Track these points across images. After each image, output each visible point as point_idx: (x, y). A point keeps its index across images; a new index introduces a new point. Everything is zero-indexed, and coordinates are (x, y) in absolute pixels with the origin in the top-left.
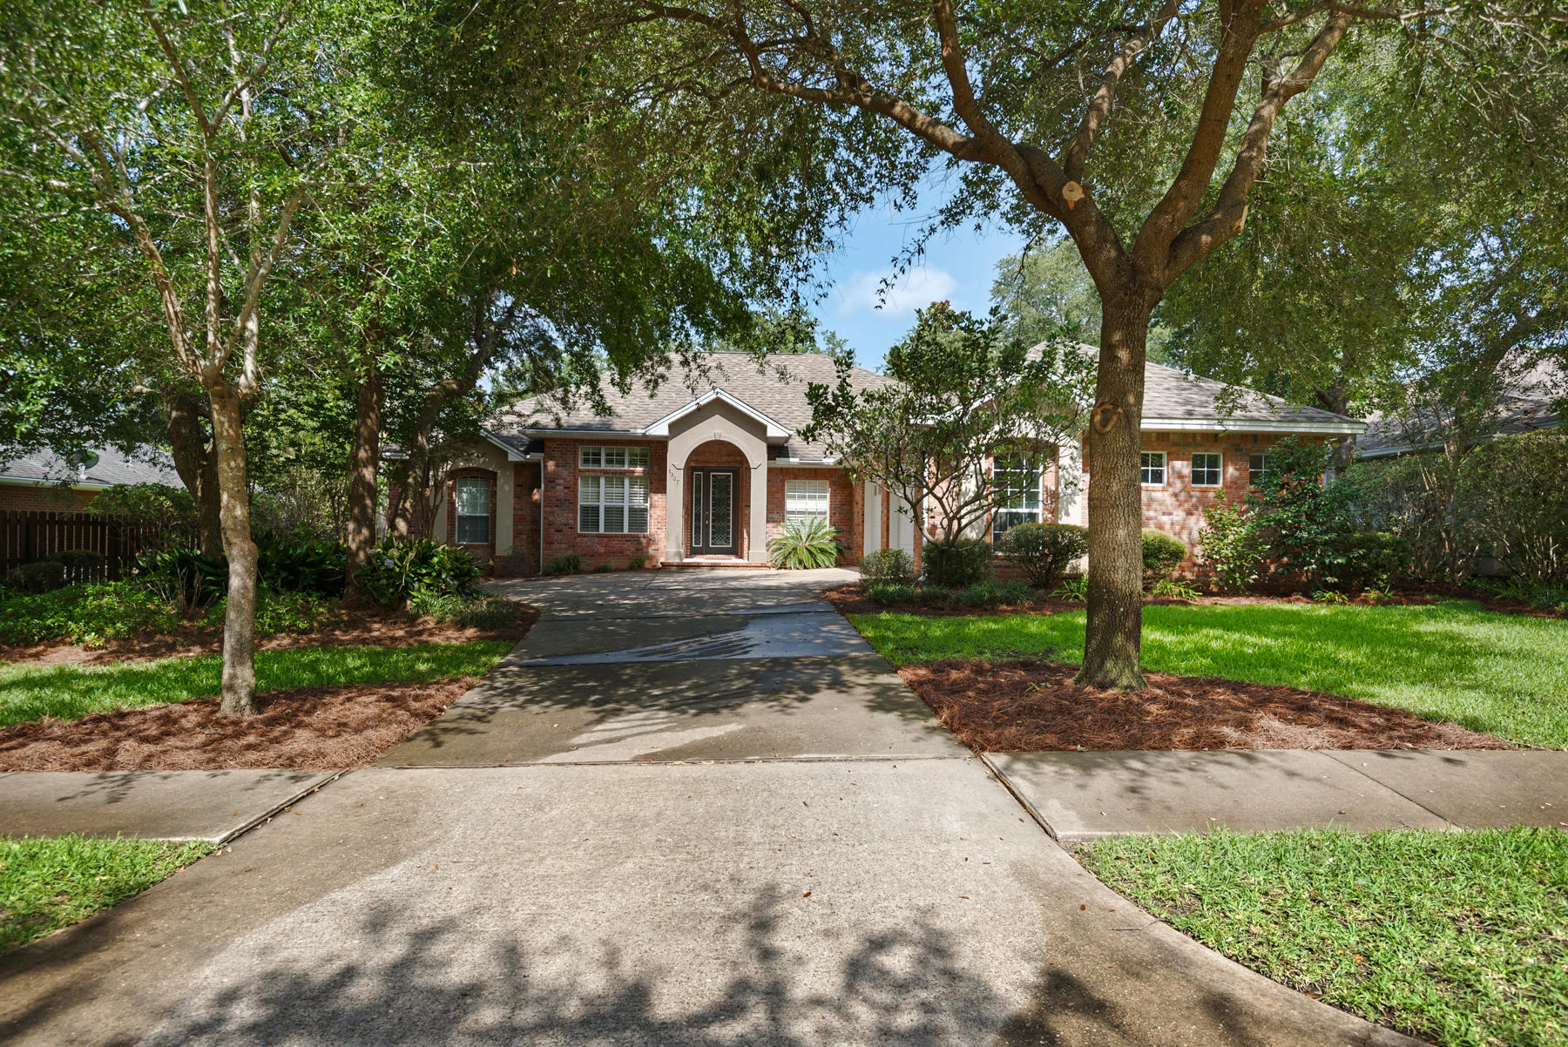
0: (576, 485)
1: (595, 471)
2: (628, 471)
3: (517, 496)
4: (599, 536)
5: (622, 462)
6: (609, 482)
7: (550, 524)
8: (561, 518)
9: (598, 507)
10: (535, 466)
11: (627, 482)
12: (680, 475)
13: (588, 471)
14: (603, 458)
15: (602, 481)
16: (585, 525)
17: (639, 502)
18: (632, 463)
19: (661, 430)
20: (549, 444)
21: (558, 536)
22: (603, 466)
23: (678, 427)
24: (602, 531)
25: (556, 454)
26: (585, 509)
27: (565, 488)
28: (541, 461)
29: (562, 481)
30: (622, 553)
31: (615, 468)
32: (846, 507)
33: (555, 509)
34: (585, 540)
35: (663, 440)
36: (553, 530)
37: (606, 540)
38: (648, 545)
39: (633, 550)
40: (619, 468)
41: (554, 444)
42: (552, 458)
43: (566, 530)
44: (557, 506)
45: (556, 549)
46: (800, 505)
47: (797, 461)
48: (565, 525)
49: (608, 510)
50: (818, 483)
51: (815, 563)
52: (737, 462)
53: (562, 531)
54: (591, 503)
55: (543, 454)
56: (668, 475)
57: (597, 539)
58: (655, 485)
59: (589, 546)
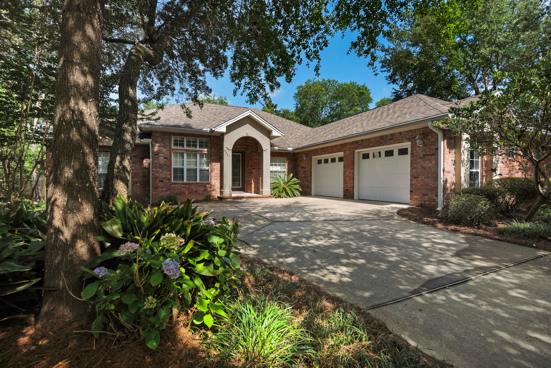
0: (171, 156)
1: (181, 150)
2: (199, 151)
4: (184, 184)
5: (195, 146)
6: (188, 155)
7: (156, 178)
8: (162, 174)
9: (183, 169)
10: (147, 146)
11: (198, 156)
12: (230, 153)
13: (178, 149)
14: (185, 143)
15: (185, 155)
16: (176, 178)
17: (205, 167)
18: (201, 146)
19: (222, 129)
20: (154, 134)
21: (160, 184)
22: (185, 147)
23: (230, 128)
24: (185, 181)
25: (159, 140)
26: (175, 169)
27: (164, 158)
28: (150, 143)
29: (163, 155)
30: (197, 192)
31: (192, 148)
32: (294, 169)
33: (159, 169)
34: (176, 186)
35: (223, 134)
36: (158, 181)
37: (188, 185)
38: (210, 188)
39: (202, 190)
40: (194, 149)
41: (158, 135)
42: (157, 142)
43: (165, 181)
44: (160, 168)
45: (160, 191)
46: (274, 168)
47: (277, 148)
48: (165, 178)
49: (188, 170)
50: (282, 159)
51: (293, 194)
52: (244, 149)
53: (163, 181)
54: (179, 166)
55: (151, 140)
56: (224, 153)
57: (183, 185)
58: (213, 158)
59: (178, 189)
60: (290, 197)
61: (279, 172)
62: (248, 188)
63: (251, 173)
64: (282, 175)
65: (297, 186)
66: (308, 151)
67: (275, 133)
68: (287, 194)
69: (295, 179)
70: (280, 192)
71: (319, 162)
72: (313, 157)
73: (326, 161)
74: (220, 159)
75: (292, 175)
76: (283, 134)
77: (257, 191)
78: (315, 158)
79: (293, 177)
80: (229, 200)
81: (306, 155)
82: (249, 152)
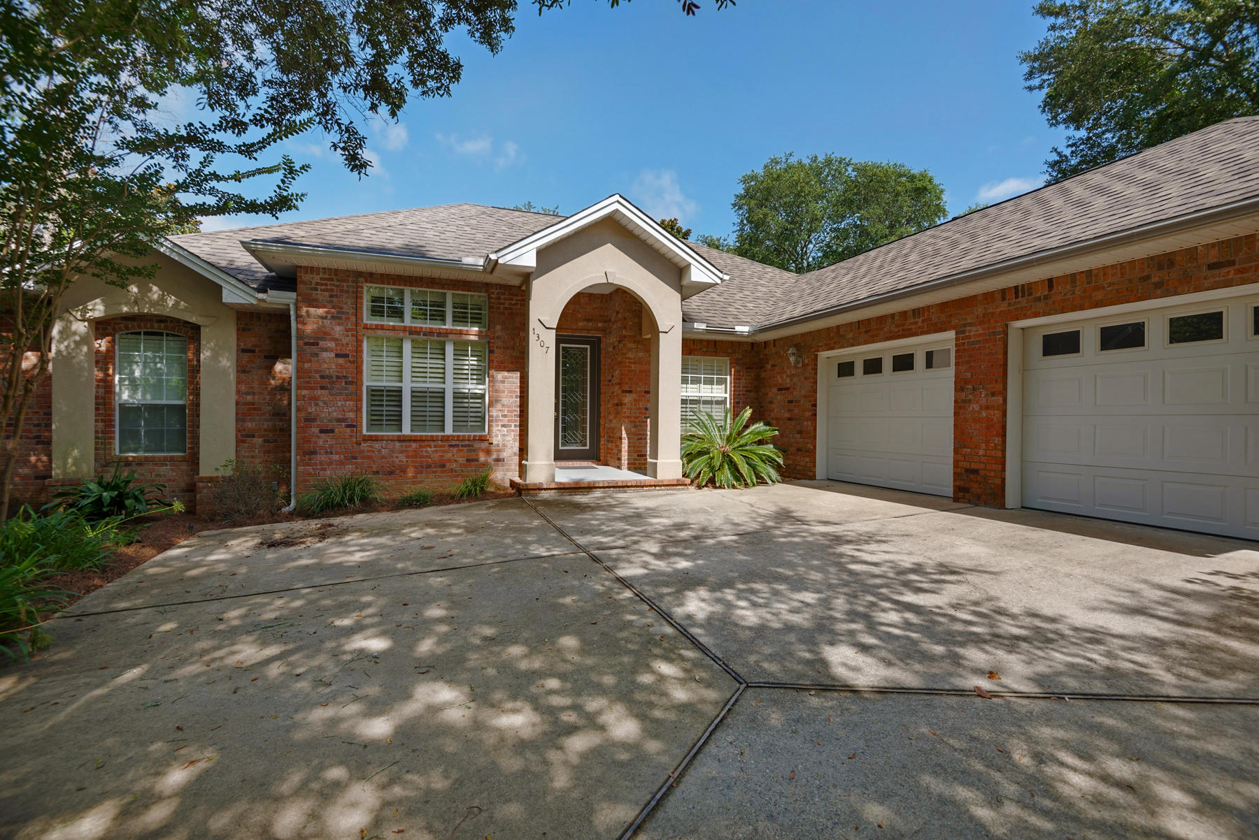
0: (359, 351)
1: (394, 328)
2: (452, 332)
3: (242, 370)
4: (402, 439)
5: (441, 317)
6: (419, 349)
7: (310, 420)
8: (330, 408)
9: (400, 391)
10: (282, 317)
11: (450, 349)
12: (550, 338)
13: (382, 327)
14: (408, 308)
15: (407, 347)
16: (375, 422)
17: (472, 387)
18: (459, 318)
19: (526, 257)
20: (306, 277)
21: (323, 441)
22: (408, 321)
23: (552, 256)
24: (406, 430)
25: (321, 295)
26: (375, 393)
27: (337, 356)
28: (292, 307)
29: (332, 345)
30: (443, 466)
31: (429, 325)
32: (752, 394)
33: (319, 392)
34: (377, 445)
35: (526, 277)
36: (316, 430)
37: (414, 445)
38: (488, 452)
39: (462, 460)
40: (436, 326)
41: (317, 278)
42: (314, 303)
43: (340, 429)
44: (322, 388)
45: (321, 464)
46: (692, 391)
47: (703, 326)
48: (339, 420)
49: (417, 395)
50: (717, 361)
51: (758, 476)
52: (597, 329)
53: (332, 431)
54: (387, 382)
55: (294, 295)
56: (532, 338)
57: (398, 444)
58: (498, 355)
59: (383, 457)
60: (746, 485)
61: (706, 402)
62: (609, 451)
63: (620, 404)
64: (718, 413)
65: (768, 450)
66: (803, 335)
67: (698, 274)
68: (738, 476)
69: (759, 426)
70: (712, 468)
71: (846, 369)
72: (823, 355)
73: (873, 366)
74: (519, 361)
75: (748, 413)
76: (727, 277)
77: (639, 464)
78: (828, 358)
79: (753, 420)
80: (545, 495)
81: (797, 346)
82: (613, 339)
